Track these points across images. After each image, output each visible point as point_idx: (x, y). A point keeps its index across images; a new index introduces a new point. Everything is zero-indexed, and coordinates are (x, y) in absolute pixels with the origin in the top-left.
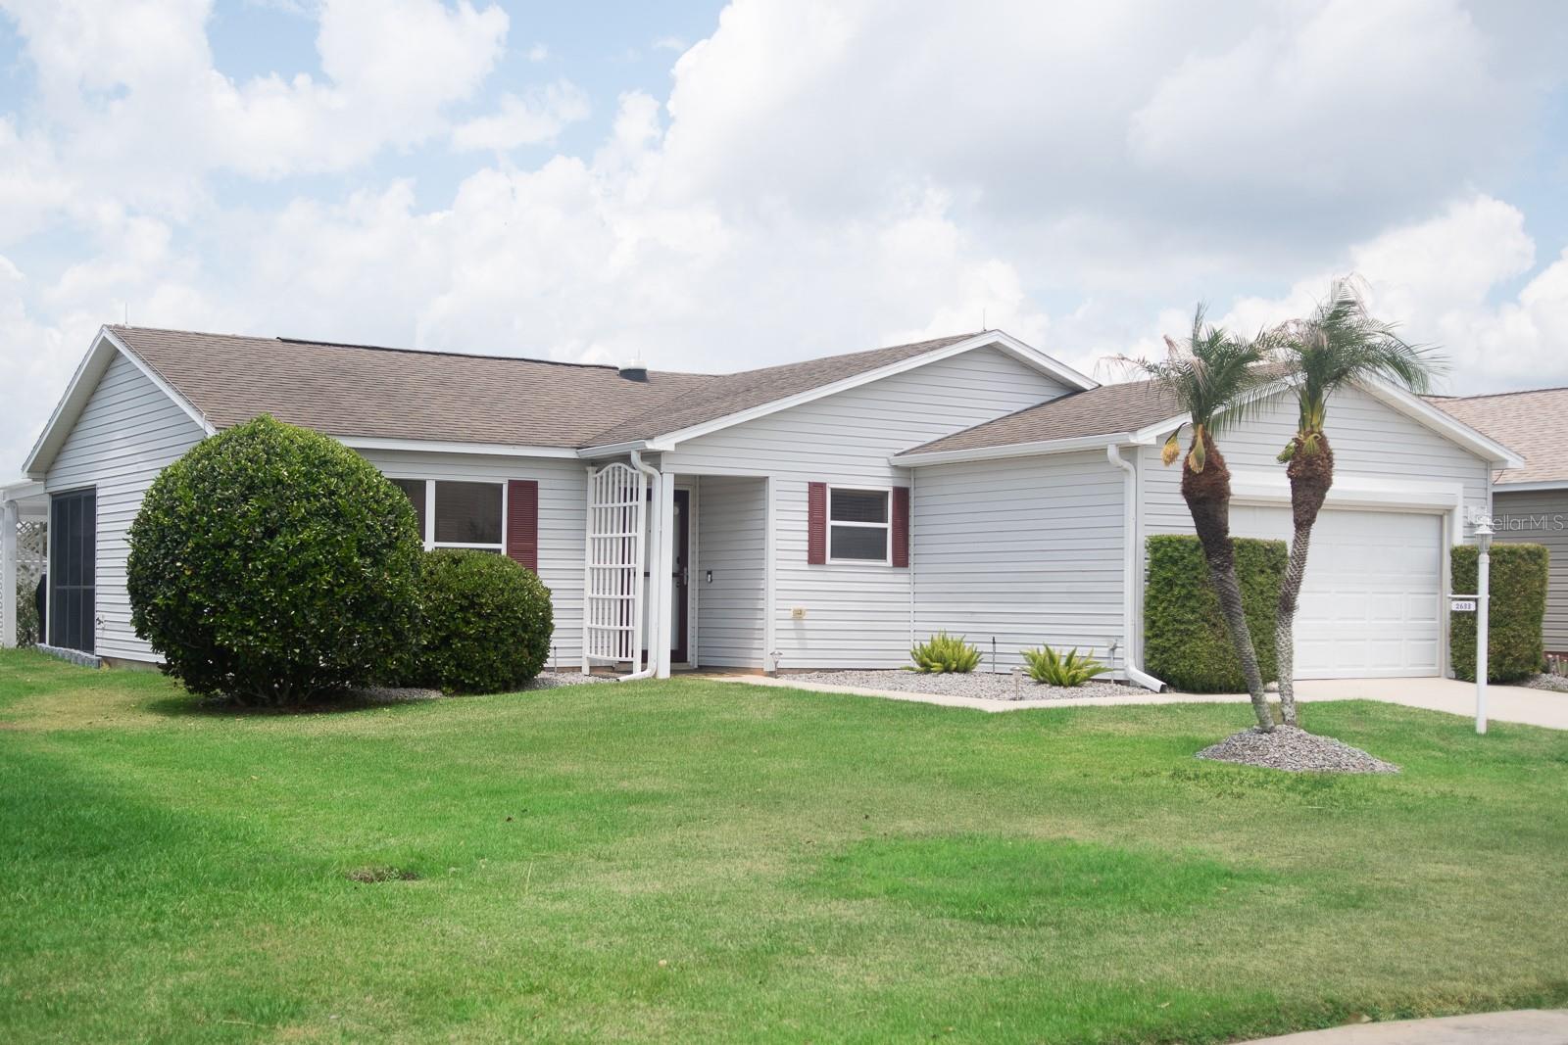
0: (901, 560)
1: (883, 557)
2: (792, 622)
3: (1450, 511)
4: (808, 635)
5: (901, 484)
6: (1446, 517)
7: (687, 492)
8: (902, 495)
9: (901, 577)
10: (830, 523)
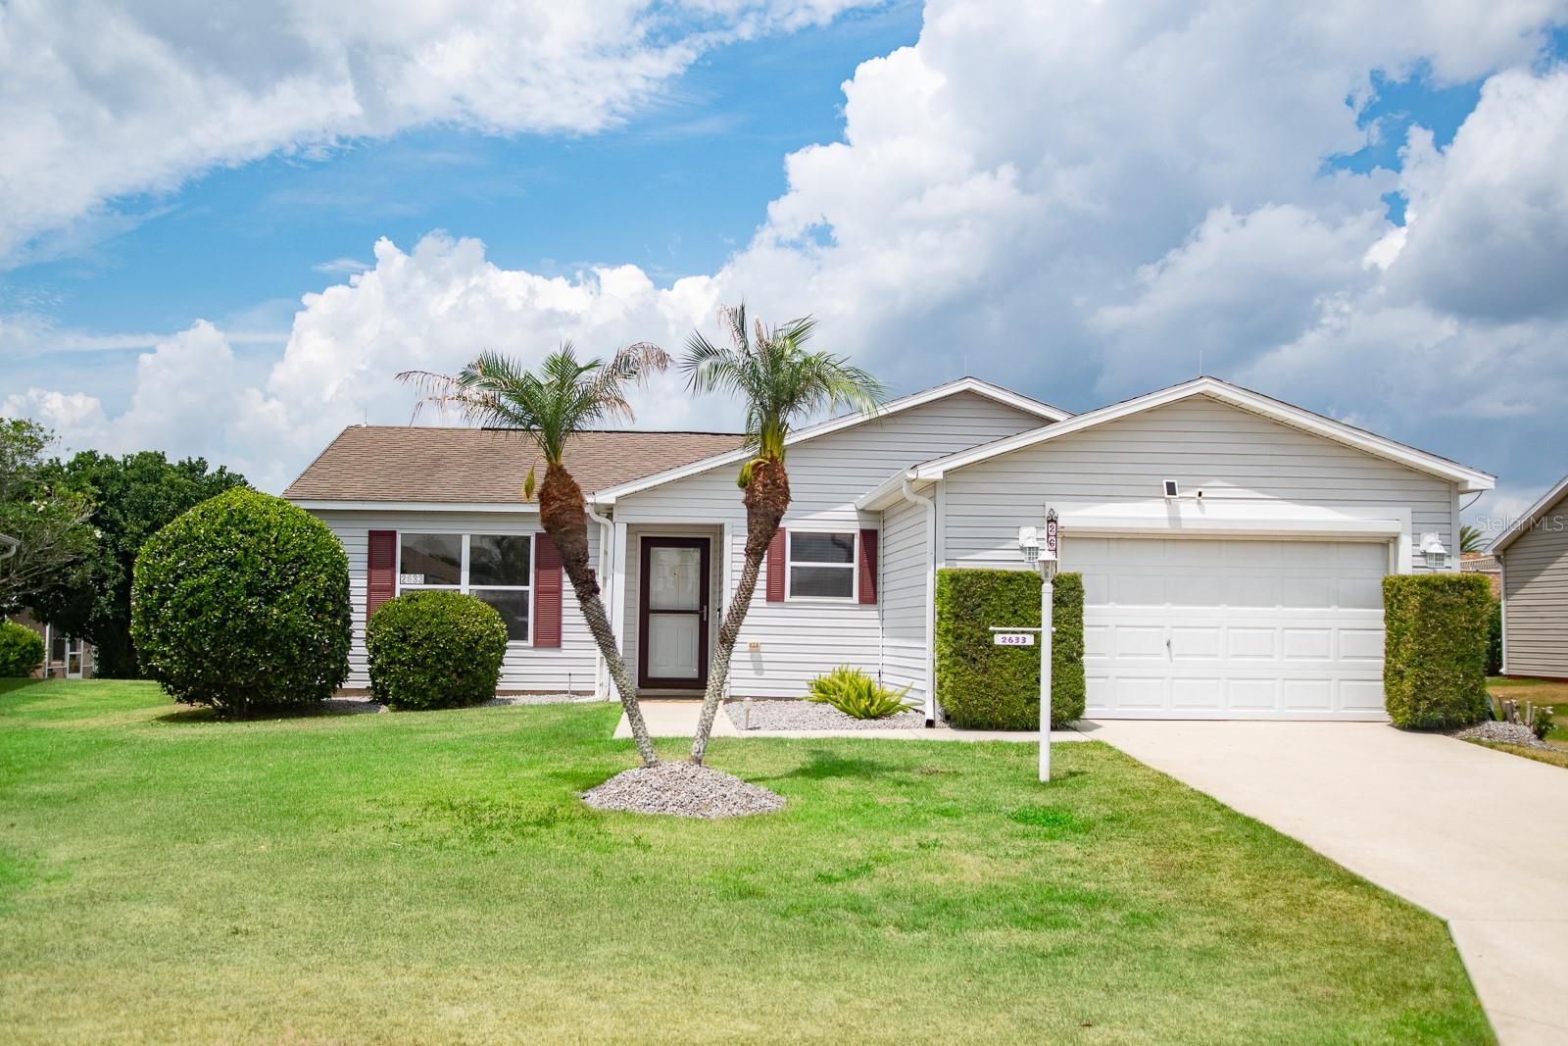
0: (870, 596)
1: (850, 594)
2: (749, 654)
3: (1395, 539)
4: (766, 666)
5: (869, 526)
6: (1391, 545)
7: (708, 539)
8: (870, 538)
9: (871, 613)
10: (789, 564)
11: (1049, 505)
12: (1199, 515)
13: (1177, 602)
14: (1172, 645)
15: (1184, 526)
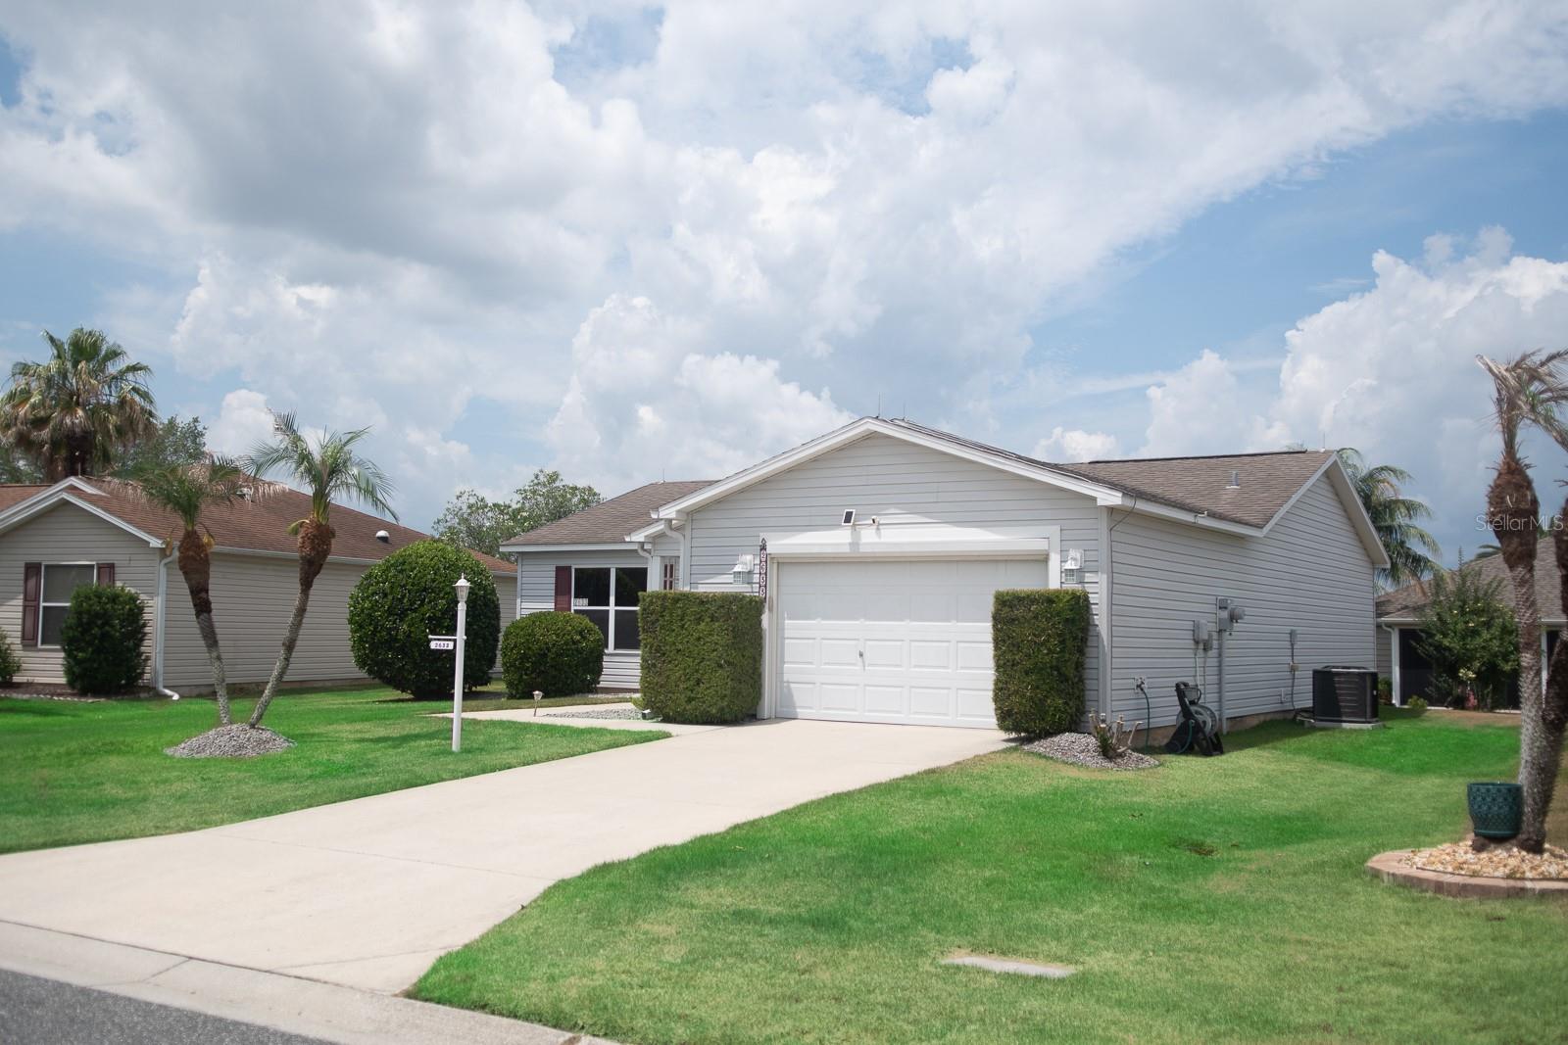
11: (762, 535)
12: (877, 540)
13: (868, 617)
14: (864, 655)
15: (861, 550)
